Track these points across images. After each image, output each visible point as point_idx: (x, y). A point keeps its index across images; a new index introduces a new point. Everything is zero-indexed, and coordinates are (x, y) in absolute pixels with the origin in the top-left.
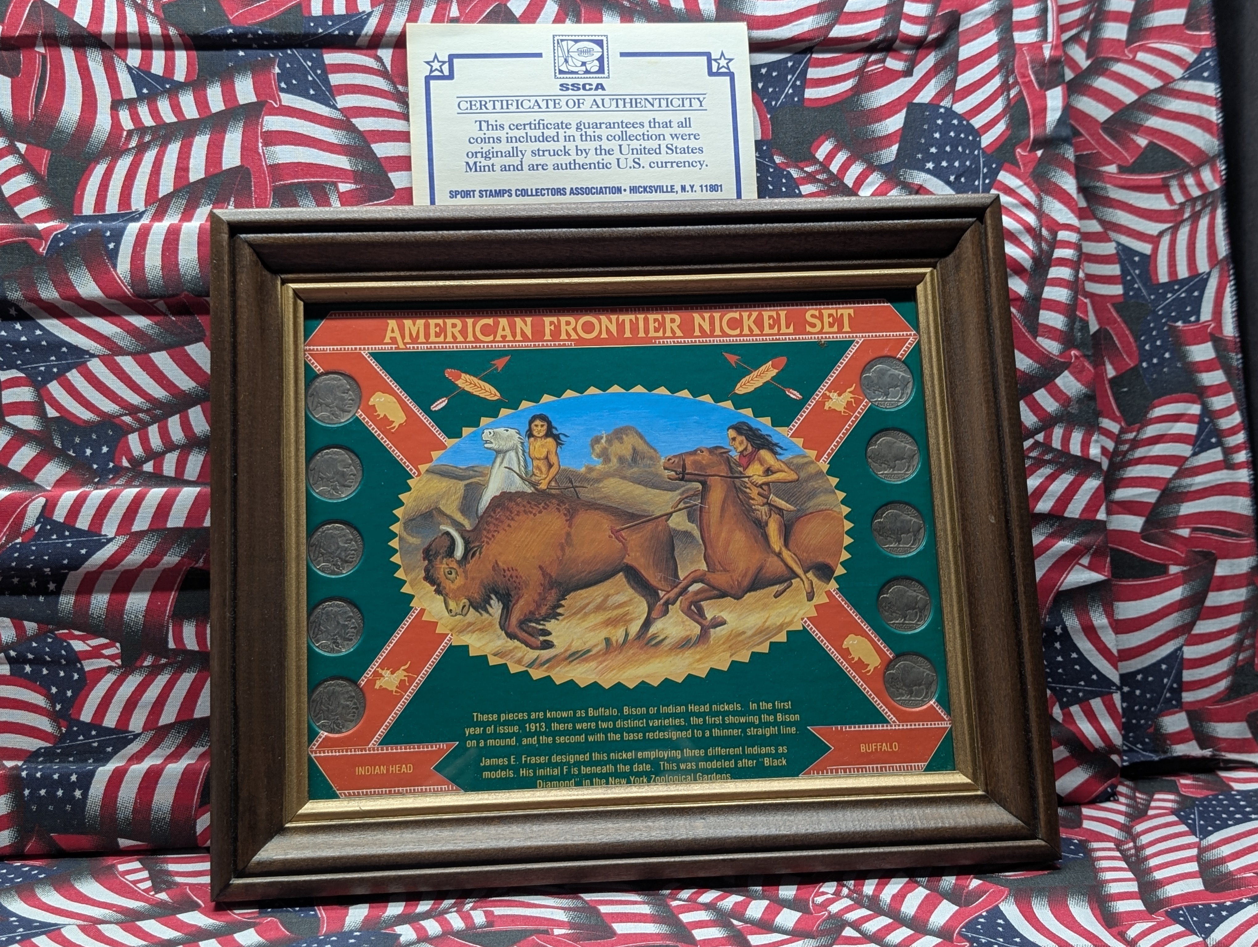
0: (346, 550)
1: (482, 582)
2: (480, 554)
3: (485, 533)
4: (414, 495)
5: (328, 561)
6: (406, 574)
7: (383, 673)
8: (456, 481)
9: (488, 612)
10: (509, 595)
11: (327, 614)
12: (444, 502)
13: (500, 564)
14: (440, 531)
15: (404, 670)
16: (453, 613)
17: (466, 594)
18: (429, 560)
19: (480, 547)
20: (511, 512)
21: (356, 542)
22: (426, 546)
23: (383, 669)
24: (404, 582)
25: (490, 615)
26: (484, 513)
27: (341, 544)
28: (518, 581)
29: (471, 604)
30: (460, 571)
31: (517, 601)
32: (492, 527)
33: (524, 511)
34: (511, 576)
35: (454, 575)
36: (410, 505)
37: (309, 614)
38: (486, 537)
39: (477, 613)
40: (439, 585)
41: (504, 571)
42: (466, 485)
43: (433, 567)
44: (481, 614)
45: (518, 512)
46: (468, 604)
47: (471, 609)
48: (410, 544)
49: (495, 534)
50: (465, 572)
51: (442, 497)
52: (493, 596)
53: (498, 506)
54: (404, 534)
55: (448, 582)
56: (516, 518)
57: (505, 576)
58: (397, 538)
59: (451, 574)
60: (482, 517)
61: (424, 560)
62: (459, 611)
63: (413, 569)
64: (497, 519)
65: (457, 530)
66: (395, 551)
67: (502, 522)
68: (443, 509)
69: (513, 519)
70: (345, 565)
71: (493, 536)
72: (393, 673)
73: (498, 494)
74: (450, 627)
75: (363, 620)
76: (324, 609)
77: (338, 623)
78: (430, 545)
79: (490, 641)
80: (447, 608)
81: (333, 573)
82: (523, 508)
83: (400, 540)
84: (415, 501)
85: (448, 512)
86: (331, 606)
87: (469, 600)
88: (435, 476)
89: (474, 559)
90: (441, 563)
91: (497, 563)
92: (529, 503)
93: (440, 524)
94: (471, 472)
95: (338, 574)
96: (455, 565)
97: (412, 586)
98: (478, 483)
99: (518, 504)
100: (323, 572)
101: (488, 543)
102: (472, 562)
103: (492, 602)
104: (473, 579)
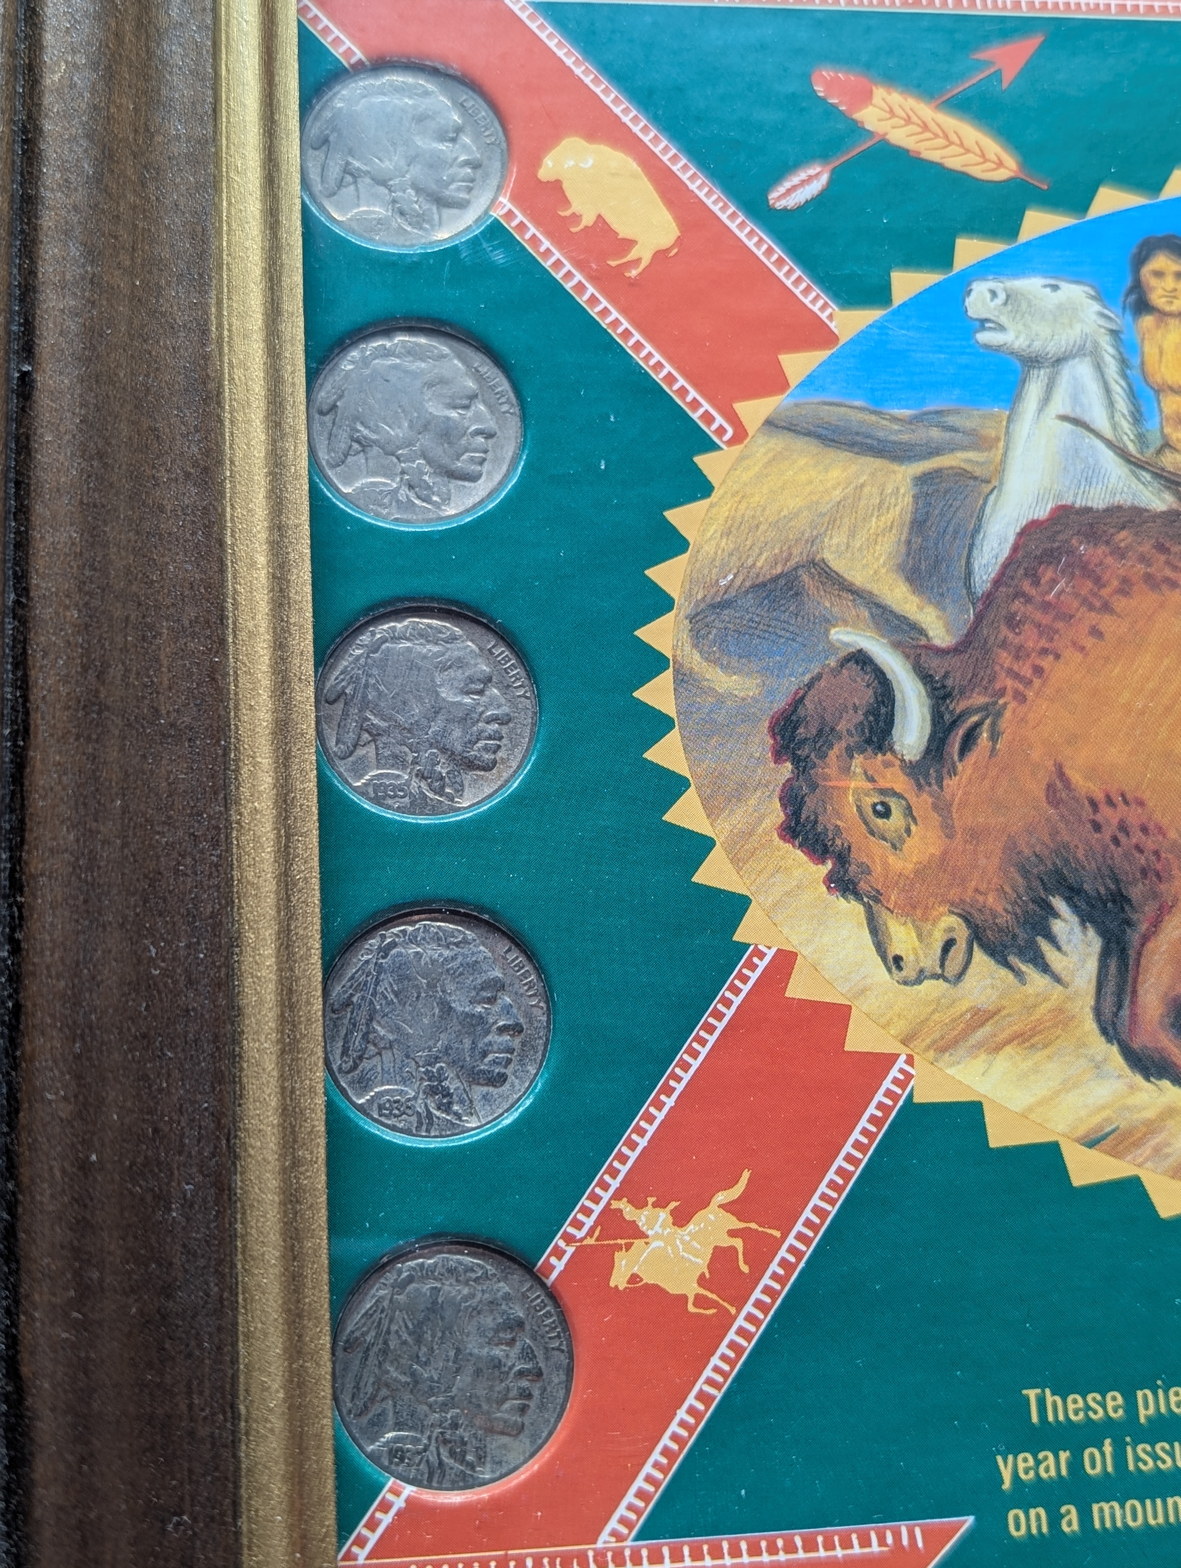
0: (467, 718)
1: (1011, 847)
2: (994, 736)
3: (1005, 658)
4: (724, 511)
5: (398, 761)
6: (711, 813)
7: (642, 1217)
8: (877, 463)
9: (1045, 968)
10: (1120, 899)
11: (402, 972)
12: (837, 539)
13: (1076, 777)
14: (832, 648)
15: (726, 1207)
16: (909, 972)
17: (954, 894)
18: (797, 761)
19: (993, 712)
20: (1098, 582)
21: (506, 688)
22: (780, 703)
23: (640, 1205)
24: (705, 845)
25: (1057, 979)
26: (997, 582)
27: (448, 695)
28: (1149, 844)
29: (977, 935)
30: (922, 802)
31: (1156, 924)
32: (1029, 638)
33: (1148, 578)
34: (1123, 827)
35: (897, 819)
36: (709, 549)
37: (330, 970)
38: (1010, 672)
39: (1003, 972)
40: (842, 859)
41: (1094, 804)
42: (922, 480)
43: (813, 786)
44: (1018, 974)
45: (1125, 581)
46: (962, 933)
47: (979, 955)
48: (721, 699)
49: (1046, 663)
50: (942, 808)
51: (833, 521)
52: (1059, 904)
53: (1049, 557)
54: (694, 660)
55: (878, 847)
56: (1120, 603)
57: (1097, 827)
58: (668, 674)
59: (886, 813)
60: (989, 598)
61: (778, 756)
62: (931, 962)
63: (739, 794)
64: (1046, 606)
65: (897, 645)
66: (663, 724)
67: (1069, 617)
68: (837, 565)
69: (1106, 608)
70: (468, 777)
71: (1038, 670)
72: (681, 1219)
73: (1042, 513)
74: (900, 1027)
75: (548, 997)
76: (385, 951)
77: (447, 1009)
78: (798, 702)
79: (1069, 1085)
80: (881, 948)
81: (419, 805)
82: (1141, 568)
83: (683, 679)
84: (727, 533)
85: (858, 578)
86: (413, 939)
87: (967, 919)
88: (801, 443)
89: (972, 757)
90: (846, 770)
91: (1061, 774)
92: (1161, 548)
93: (828, 622)
94: (935, 433)
95: (435, 810)
96: (900, 782)
97: (737, 861)
98: (963, 475)
99: (1121, 554)
100: (377, 801)
101: (1020, 697)
102: (966, 768)
103: (1058, 927)
104: (975, 835)
